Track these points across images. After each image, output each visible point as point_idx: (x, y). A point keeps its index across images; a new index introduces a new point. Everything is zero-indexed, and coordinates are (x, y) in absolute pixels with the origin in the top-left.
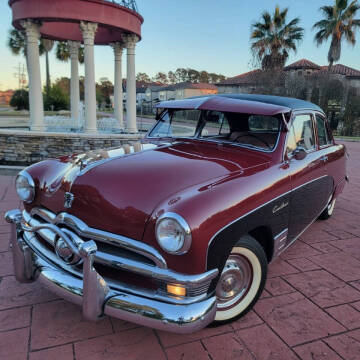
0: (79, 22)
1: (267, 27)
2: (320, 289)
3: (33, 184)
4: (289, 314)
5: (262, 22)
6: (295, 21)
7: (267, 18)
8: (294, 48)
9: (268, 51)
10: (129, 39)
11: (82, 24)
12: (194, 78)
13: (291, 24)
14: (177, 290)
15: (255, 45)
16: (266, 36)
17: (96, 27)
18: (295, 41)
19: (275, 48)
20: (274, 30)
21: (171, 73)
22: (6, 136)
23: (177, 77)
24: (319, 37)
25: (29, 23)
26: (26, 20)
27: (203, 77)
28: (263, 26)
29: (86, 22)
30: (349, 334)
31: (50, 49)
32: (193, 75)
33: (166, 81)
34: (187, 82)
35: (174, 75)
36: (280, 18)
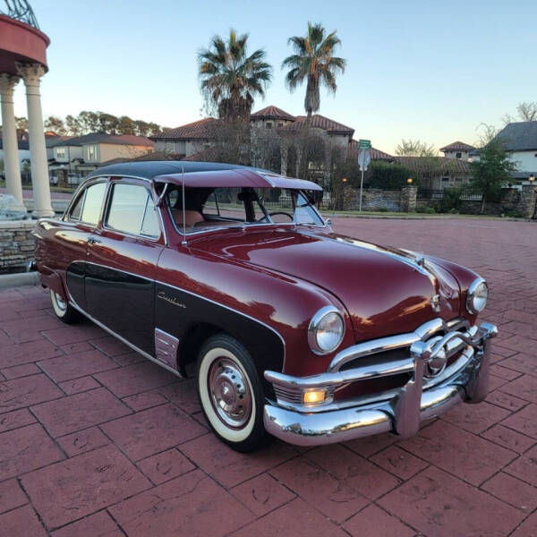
1: (221, 59)
5: (214, 50)
6: (258, 54)
7: (219, 46)
8: (261, 91)
9: (226, 94)
12: (110, 127)
13: (253, 57)
15: (206, 83)
16: (221, 72)
18: (261, 81)
20: (231, 64)
21: (69, 118)
23: (82, 124)
24: (292, 78)
27: (126, 124)
28: (216, 58)
32: (108, 123)
33: (63, 130)
34: (100, 132)
35: (76, 121)
36: (238, 47)
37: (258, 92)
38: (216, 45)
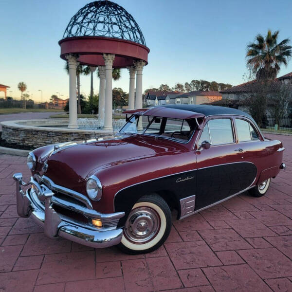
0: (102, 54)
1: (260, 47)
2: (221, 240)
3: (35, 160)
4: (189, 252)
5: (256, 43)
6: (285, 41)
7: (260, 39)
8: (285, 62)
9: (262, 65)
10: (139, 64)
11: (105, 55)
12: (205, 87)
13: (281, 44)
14: (97, 223)
15: (250, 61)
16: (260, 54)
17: (114, 57)
18: (286, 57)
19: (268, 63)
20: (266, 49)
21: (187, 84)
22: (48, 132)
23: (192, 87)
25: (70, 56)
26: (68, 54)
27: (213, 86)
28: (257, 46)
29: (107, 54)
30: (223, 267)
31: (94, 70)
32: (205, 85)
33: (183, 90)
34: (200, 90)
35: (189, 85)
36: (271, 39)
37: (283, 63)
38: (258, 39)
